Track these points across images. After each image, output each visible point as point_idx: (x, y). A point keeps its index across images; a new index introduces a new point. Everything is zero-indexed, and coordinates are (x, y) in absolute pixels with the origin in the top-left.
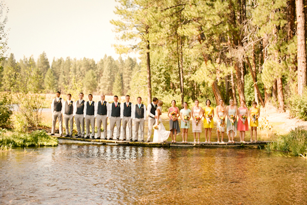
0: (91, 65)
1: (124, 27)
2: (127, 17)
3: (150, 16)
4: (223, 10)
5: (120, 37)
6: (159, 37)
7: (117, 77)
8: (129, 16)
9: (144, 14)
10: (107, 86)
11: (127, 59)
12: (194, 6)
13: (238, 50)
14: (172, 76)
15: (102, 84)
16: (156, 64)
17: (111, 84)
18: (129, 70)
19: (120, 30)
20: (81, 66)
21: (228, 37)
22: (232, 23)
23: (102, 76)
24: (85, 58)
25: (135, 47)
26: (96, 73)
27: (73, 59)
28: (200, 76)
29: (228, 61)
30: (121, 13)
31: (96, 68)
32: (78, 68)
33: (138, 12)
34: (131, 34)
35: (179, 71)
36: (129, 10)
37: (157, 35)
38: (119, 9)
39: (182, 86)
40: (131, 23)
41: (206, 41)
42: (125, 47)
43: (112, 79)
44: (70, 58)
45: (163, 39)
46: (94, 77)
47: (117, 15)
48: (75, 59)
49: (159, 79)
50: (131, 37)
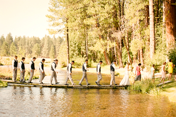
0: (37, 41)
1: (54, 19)
2: (55, 13)
3: (68, 13)
4: (109, 10)
5: (51, 25)
6: (73, 25)
7: (52, 48)
8: (56, 12)
9: (65, 12)
10: (47, 53)
11: (58, 37)
12: (93, 7)
13: (118, 33)
14: (82, 48)
15: (44, 52)
16: (73, 40)
17: (49, 52)
18: (59, 44)
19: (51, 21)
20: (31, 41)
21: (113, 26)
22: (115, 18)
23: (44, 47)
24: (34, 37)
25: (60, 31)
26: (40, 45)
27: (27, 37)
28: (97, 48)
29: (113, 39)
30: (52, 11)
31: (40, 43)
32: (30, 42)
33: (62, 10)
34: (58, 23)
35: (86, 45)
36: (57, 9)
37: (72, 24)
38: (51, 8)
39: (87, 53)
40: (57, 17)
41: (100, 28)
42: (54, 30)
43: (49, 49)
44: (25, 37)
45: (75, 26)
46: (39, 48)
47: (50, 12)
48: (28, 37)
49: (74, 49)
50: (58, 25)
